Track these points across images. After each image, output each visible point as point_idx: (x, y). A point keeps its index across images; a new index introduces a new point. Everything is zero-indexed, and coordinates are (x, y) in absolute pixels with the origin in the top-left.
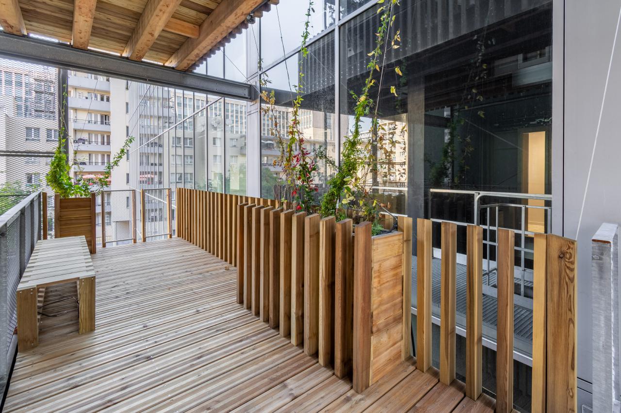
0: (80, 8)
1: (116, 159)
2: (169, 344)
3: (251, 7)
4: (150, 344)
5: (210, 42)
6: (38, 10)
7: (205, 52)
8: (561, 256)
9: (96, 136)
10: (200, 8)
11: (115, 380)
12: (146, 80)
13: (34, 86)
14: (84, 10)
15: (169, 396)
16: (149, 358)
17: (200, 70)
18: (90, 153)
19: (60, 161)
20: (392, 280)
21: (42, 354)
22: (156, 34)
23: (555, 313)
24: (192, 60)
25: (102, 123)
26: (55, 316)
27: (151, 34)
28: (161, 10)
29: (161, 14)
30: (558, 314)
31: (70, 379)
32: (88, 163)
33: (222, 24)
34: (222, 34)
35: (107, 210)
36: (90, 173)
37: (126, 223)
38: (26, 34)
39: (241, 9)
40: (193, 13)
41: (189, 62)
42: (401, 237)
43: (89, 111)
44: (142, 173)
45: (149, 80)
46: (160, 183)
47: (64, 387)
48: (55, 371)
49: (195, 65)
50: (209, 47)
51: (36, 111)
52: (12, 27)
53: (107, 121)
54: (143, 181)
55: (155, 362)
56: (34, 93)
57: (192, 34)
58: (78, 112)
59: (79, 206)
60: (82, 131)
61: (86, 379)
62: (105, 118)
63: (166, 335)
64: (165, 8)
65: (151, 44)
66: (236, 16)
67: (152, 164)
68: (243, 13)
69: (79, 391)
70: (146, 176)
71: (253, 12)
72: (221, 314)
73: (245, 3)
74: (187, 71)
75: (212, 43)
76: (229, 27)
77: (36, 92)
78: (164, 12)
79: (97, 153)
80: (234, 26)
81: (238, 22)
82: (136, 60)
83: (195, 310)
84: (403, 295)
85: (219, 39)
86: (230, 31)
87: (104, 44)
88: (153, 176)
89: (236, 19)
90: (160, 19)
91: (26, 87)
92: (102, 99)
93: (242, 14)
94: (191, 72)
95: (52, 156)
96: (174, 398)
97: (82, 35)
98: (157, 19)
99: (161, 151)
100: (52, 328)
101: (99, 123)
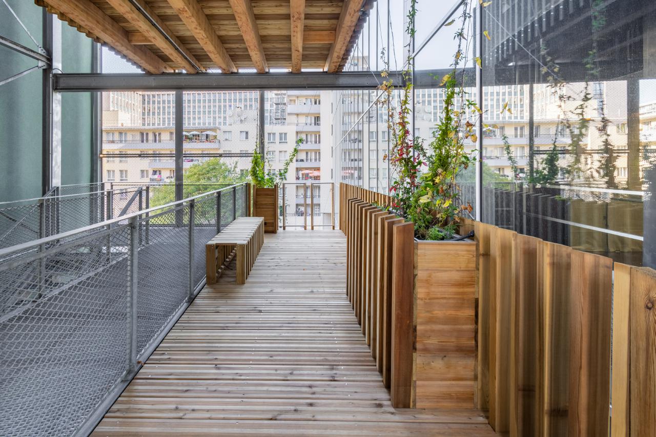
0: (250, 47)
1: (291, 157)
2: (278, 307)
3: (359, 3)
4: (267, 303)
5: (342, 43)
6: (237, 53)
7: (342, 52)
8: (650, 305)
9: (311, 135)
10: (329, 16)
11: (237, 316)
12: (305, 87)
13: (275, 100)
14: (252, 47)
15: (256, 338)
16: (260, 311)
17: (347, 68)
18: (307, 151)
19: (256, 160)
20: (454, 298)
21: (215, 289)
22: (301, 49)
23: (640, 399)
24: (337, 62)
25: (315, 124)
26: (232, 269)
27: (297, 50)
28: (294, 31)
29: (295, 34)
30: (645, 403)
31: (217, 307)
32: (305, 160)
33: (343, 26)
34: (348, 34)
35: (315, 202)
36: (307, 169)
37: (329, 214)
38: (236, 71)
39: (351, 8)
40: (325, 22)
41: (335, 64)
42: (474, 248)
43: (307, 115)
44: (344, 169)
45: (308, 87)
46: (359, 178)
47: (213, 310)
48: (215, 300)
49: (341, 66)
50: (344, 48)
51: (276, 119)
52: (224, 70)
53: (319, 122)
54: (347, 177)
55: (263, 315)
56: (275, 105)
57: (330, 40)
58: (299, 116)
59: (268, 195)
60: (301, 132)
61: (224, 310)
62: (317, 119)
63: (280, 301)
64: (296, 28)
65: (301, 57)
66: (350, 15)
67: (352, 160)
68: (355, 10)
69: (218, 315)
70: (350, 171)
71: (363, 6)
72: (327, 299)
73: (351, 2)
74: (338, 72)
75: (344, 43)
76: (350, 26)
77: (276, 104)
78: (297, 32)
79: (311, 150)
80: (354, 24)
81: (355, 19)
82: (297, 72)
83: (310, 290)
84: (477, 323)
85: (348, 39)
86: (353, 29)
87: (279, 65)
88: (353, 172)
89: (352, 18)
90: (297, 38)
91: (270, 101)
92: (316, 103)
93: (355, 12)
94: (341, 72)
95: (252, 156)
96: (257, 341)
97: (258, 64)
98: (295, 38)
99: (361, 147)
100: (228, 276)
101: (313, 124)
